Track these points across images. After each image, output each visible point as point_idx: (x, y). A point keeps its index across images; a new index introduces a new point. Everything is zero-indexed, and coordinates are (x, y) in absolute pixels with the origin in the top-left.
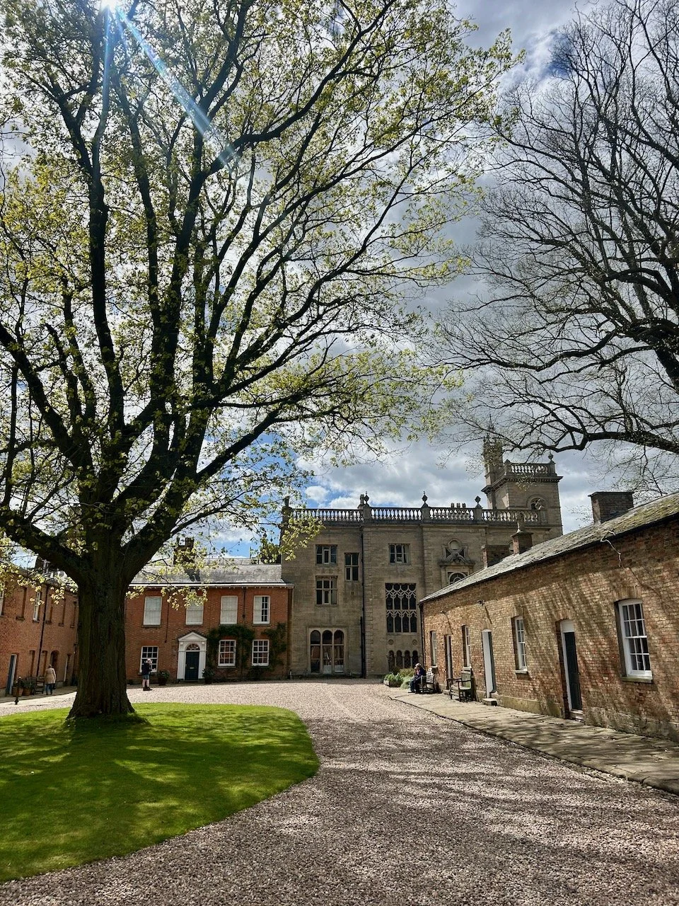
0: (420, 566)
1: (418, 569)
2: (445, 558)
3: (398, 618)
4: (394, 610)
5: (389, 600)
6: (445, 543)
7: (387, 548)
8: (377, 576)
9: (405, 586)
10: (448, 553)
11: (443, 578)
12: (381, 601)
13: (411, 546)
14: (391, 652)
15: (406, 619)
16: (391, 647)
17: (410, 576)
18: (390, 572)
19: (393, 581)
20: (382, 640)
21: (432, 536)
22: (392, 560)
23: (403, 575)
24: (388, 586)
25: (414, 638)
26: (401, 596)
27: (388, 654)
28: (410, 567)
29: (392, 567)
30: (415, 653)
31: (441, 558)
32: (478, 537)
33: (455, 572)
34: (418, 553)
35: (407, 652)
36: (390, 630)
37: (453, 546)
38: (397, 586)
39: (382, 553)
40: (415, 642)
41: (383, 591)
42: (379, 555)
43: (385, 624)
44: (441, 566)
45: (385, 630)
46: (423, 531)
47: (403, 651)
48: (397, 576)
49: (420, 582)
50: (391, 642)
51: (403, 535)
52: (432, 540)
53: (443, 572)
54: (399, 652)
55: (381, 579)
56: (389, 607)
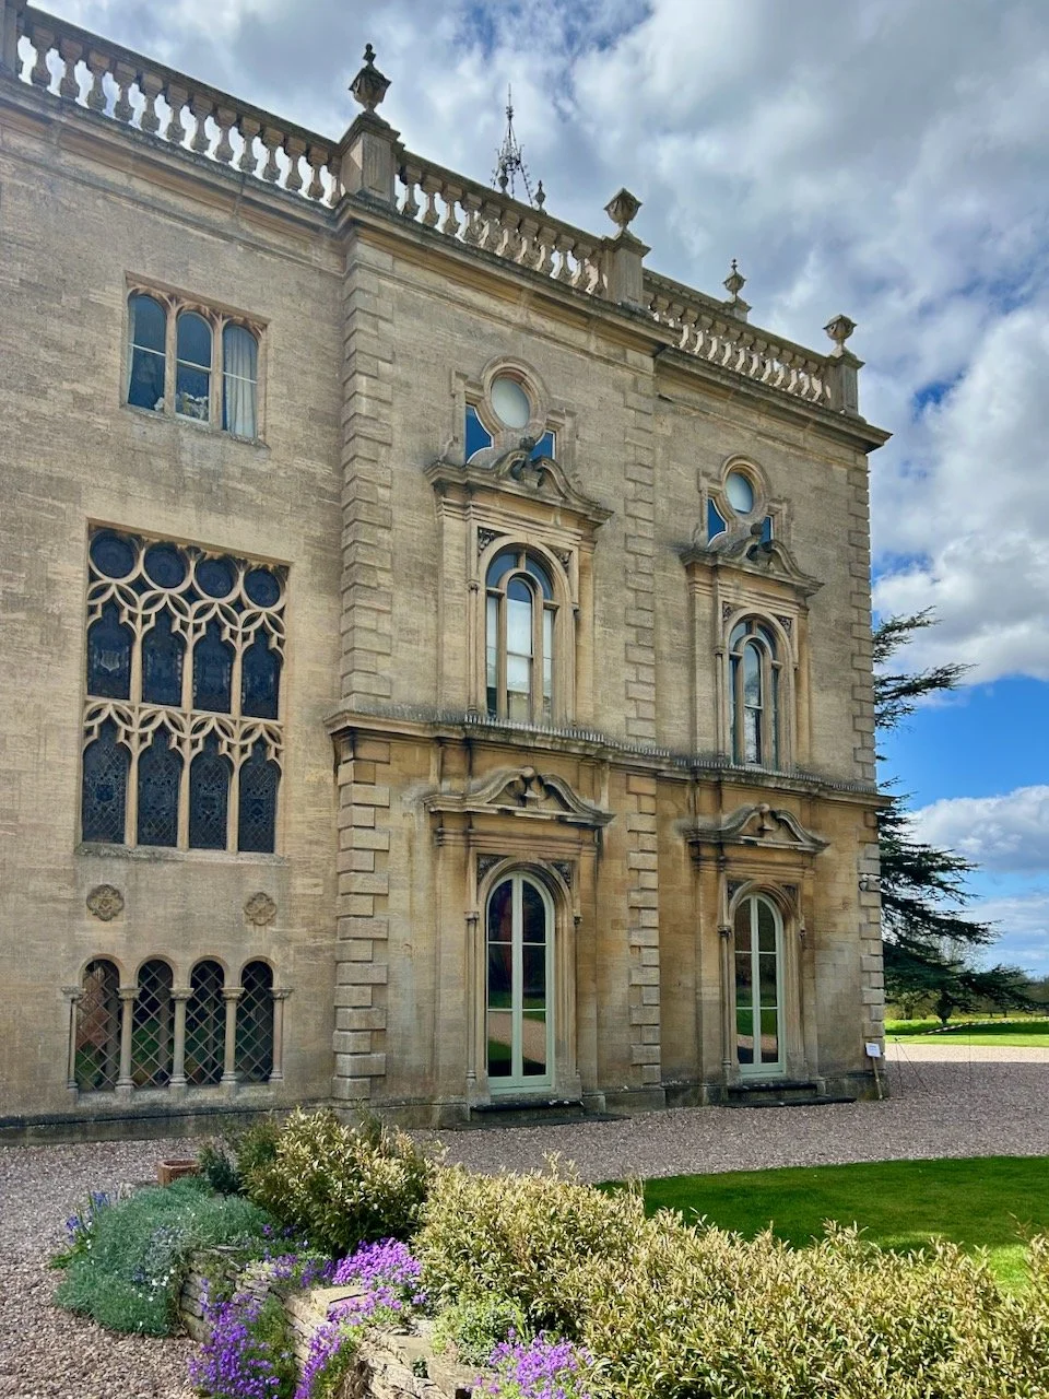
0: (321, 469)
1: (309, 482)
2: (459, 454)
3: (160, 757)
4: (135, 705)
5: (107, 635)
6: (470, 368)
7: (115, 298)
8: (35, 464)
9: (220, 569)
10: (477, 436)
11: (452, 559)
12: (53, 632)
13: (271, 339)
14: (104, 968)
15: (211, 768)
16: (102, 937)
17: (259, 514)
18: (129, 458)
19: (149, 517)
20: (37, 885)
21: (404, 308)
22: (144, 392)
23: (214, 494)
24: (110, 546)
25: (254, 884)
26: (190, 626)
27: (75, 980)
28: (261, 464)
29: (141, 428)
30: (258, 973)
31: (444, 447)
32: (619, 387)
33: (518, 536)
34: (313, 389)
35: (209, 972)
36: (99, 821)
37: (505, 411)
38: (168, 558)
39: (76, 317)
40: (260, 908)
41: (71, 568)
42: (55, 328)
43: (69, 786)
44: (440, 487)
45: (67, 821)
46: (349, 267)
47: (182, 967)
48: (174, 490)
49: (316, 562)
50: (105, 903)
51: (232, 258)
52: (401, 330)
53: (453, 525)
54: (155, 972)
55: (69, 490)
56: (106, 681)
